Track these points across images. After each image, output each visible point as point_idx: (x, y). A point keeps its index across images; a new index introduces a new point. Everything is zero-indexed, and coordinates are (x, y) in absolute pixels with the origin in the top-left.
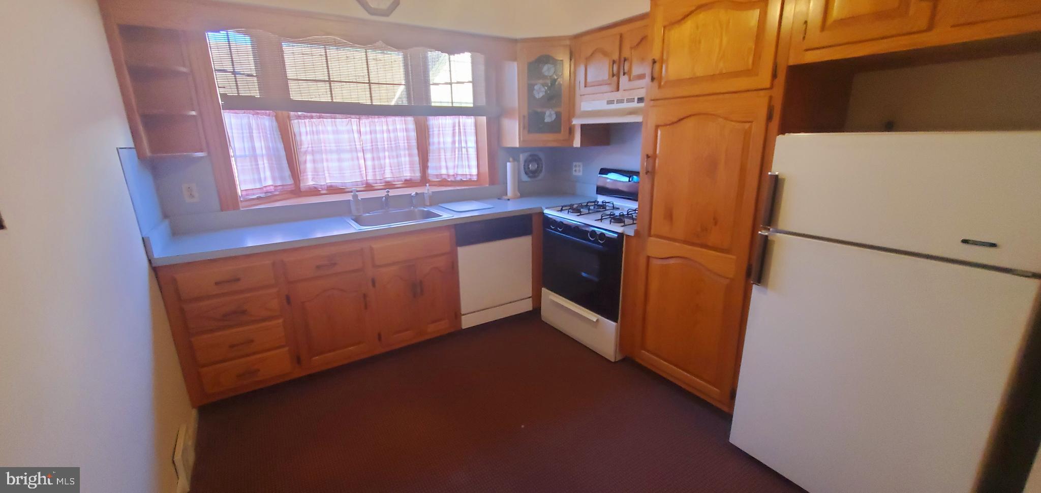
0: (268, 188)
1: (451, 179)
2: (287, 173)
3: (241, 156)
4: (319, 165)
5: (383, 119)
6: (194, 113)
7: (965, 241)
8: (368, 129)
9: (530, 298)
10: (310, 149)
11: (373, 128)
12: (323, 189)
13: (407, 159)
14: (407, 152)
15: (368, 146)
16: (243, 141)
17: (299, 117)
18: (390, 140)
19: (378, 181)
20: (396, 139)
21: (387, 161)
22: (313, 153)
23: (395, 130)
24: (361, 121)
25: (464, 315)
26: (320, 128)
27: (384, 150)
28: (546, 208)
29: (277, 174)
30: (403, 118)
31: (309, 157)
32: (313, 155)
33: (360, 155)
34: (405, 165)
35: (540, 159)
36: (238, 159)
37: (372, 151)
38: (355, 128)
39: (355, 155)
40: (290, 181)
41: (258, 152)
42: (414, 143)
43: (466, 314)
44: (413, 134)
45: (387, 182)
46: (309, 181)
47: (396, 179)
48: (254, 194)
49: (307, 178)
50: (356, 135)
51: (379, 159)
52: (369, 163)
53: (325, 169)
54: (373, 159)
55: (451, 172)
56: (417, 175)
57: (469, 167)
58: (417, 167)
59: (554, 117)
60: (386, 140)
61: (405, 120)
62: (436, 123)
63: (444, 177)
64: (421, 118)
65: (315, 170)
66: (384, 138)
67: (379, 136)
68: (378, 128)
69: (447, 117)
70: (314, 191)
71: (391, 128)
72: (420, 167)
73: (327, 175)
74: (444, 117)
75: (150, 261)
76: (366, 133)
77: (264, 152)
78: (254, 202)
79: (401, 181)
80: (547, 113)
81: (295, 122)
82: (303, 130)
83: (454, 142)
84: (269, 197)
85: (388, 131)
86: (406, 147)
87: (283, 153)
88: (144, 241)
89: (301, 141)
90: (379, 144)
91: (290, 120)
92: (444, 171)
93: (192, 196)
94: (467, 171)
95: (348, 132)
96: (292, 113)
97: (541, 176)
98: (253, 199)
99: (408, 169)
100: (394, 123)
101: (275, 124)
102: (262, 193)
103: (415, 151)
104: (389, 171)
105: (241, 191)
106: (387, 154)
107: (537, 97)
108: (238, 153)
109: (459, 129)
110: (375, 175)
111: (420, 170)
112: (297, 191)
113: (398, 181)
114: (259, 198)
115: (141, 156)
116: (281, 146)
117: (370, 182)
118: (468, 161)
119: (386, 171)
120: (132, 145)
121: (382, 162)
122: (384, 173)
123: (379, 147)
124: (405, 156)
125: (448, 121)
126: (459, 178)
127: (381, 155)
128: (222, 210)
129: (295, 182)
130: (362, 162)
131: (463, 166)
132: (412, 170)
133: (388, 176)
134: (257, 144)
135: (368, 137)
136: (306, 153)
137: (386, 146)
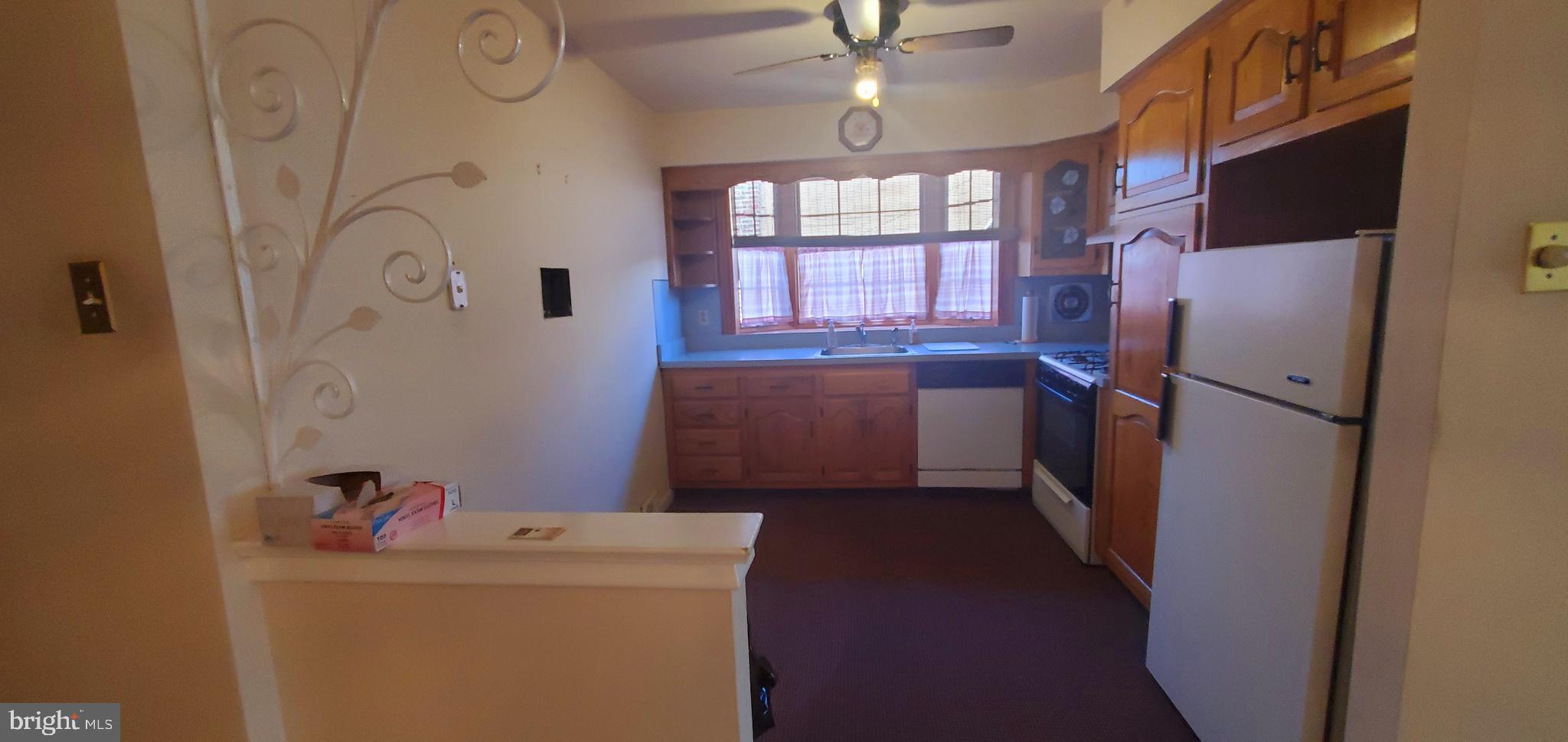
0: (769, 319)
1: (960, 317)
2: (788, 304)
3: (748, 289)
4: (818, 298)
5: (888, 249)
6: (711, 252)
7: (1290, 378)
8: (872, 260)
9: (1017, 470)
10: (812, 282)
11: (877, 259)
12: (819, 323)
13: (913, 293)
14: (913, 285)
15: (869, 279)
16: (752, 275)
17: (805, 252)
18: (894, 269)
19: (876, 317)
20: (901, 270)
21: (890, 295)
22: (814, 286)
23: (901, 261)
24: (864, 253)
25: (921, 470)
26: (823, 261)
27: (887, 282)
28: (1045, 354)
29: (778, 306)
30: (912, 247)
31: (811, 290)
32: (814, 288)
33: (861, 288)
34: (911, 299)
35: (1085, 294)
36: (745, 291)
37: (873, 283)
38: (857, 260)
39: (854, 287)
40: (789, 313)
41: (764, 285)
42: (922, 274)
43: (924, 470)
44: (921, 264)
45: (888, 319)
46: (808, 314)
47: (896, 315)
48: (754, 323)
49: (807, 311)
50: (858, 268)
51: (880, 292)
52: (869, 297)
53: (825, 302)
54: (873, 292)
55: (961, 309)
56: (923, 311)
57: (982, 303)
58: (923, 301)
59: (1076, 236)
60: (890, 271)
61: (914, 250)
62: (949, 250)
63: (954, 314)
64: (932, 246)
65: (814, 304)
66: (888, 270)
67: (882, 267)
68: (882, 259)
69: (961, 243)
70: (812, 324)
71: (896, 258)
72: (926, 302)
73: (825, 308)
74: (957, 243)
75: (659, 364)
76: (869, 265)
77: (769, 285)
78: (754, 330)
79: (902, 317)
80: (1068, 232)
81: (801, 256)
82: (808, 263)
83: (965, 273)
84: (768, 326)
85: (893, 262)
86: (913, 279)
87: (786, 286)
88: (658, 347)
89: (804, 274)
90: (881, 276)
91: (797, 255)
92: (953, 308)
93: (704, 320)
94: (978, 308)
95: (850, 264)
96: (799, 249)
97: (1087, 316)
98: (753, 327)
99: (912, 302)
100: (900, 253)
101: (783, 258)
102: (760, 322)
103: (923, 284)
104: (891, 306)
105: (743, 319)
106: (890, 287)
107: (1054, 212)
108: (745, 286)
109: (973, 256)
110: (873, 310)
111: (927, 306)
112: (795, 323)
113: (899, 318)
114: (758, 327)
115: (671, 286)
116: (785, 279)
117: (869, 317)
118: (982, 295)
119: (888, 306)
120: (667, 278)
121: (883, 296)
122: (884, 308)
123: (881, 279)
124: (911, 289)
125: (963, 247)
126: (968, 316)
127: (883, 288)
128: (723, 333)
129: (794, 313)
130: (861, 296)
131: (974, 302)
132: (918, 306)
133: (889, 311)
134: (763, 278)
135: (871, 268)
136: (808, 285)
137: (890, 278)
